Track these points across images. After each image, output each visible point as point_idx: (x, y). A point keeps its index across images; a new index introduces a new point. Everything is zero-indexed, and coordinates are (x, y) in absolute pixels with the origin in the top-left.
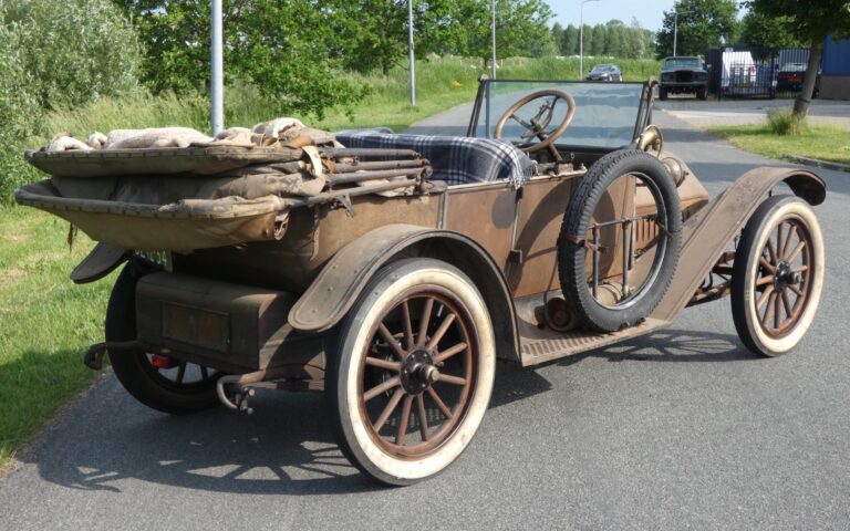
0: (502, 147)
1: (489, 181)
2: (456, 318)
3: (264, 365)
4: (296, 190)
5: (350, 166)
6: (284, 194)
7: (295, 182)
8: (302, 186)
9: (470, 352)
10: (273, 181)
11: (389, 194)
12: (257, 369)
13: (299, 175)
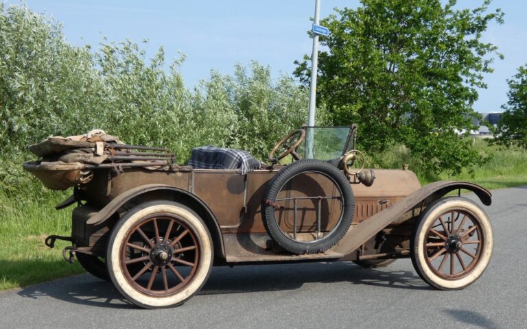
0: (239, 153)
1: (231, 169)
2: (188, 233)
3: (92, 244)
4: (89, 161)
5: (125, 153)
6: (85, 162)
7: (89, 157)
8: (92, 159)
9: (197, 251)
10: (79, 156)
11: (150, 168)
12: (88, 246)
13: (92, 154)
